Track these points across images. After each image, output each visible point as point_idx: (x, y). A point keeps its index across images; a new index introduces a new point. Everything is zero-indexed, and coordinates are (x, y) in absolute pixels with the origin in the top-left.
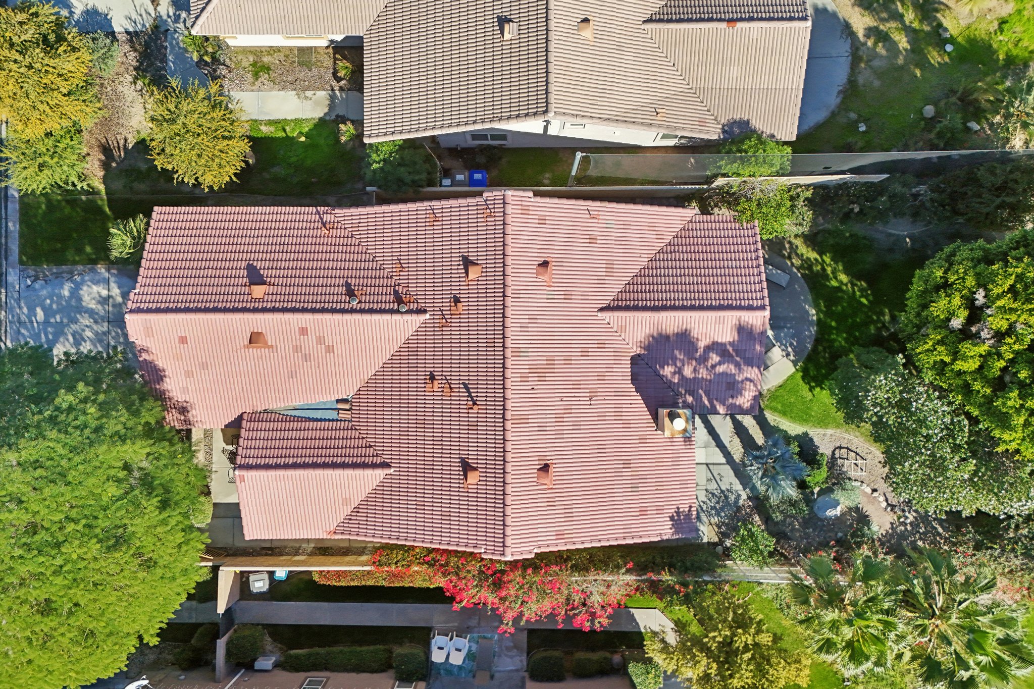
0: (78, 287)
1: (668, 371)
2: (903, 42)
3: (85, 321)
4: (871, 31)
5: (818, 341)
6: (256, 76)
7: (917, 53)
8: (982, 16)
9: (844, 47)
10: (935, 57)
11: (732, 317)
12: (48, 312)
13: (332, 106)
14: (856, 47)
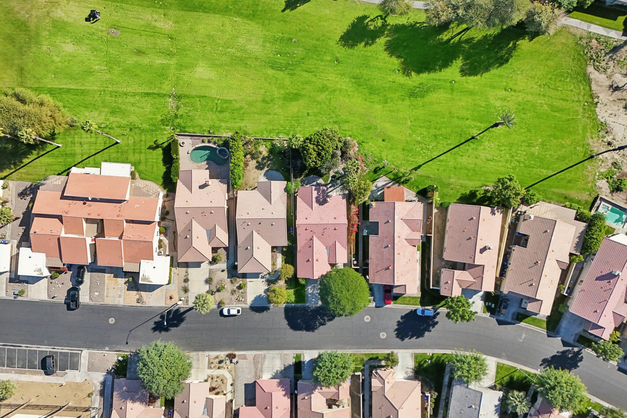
0: (309, 293)
1: (321, 200)
2: (269, 162)
3: (314, 292)
4: (267, 167)
5: (316, 175)
6: (275, 265)
7: (271, 160)
8: (266, 150)
9: (270, 171)
10: (272, 157)
11: (313, 191)
12: (313, 298)
13: (279, 253)
14: (270, 170)
